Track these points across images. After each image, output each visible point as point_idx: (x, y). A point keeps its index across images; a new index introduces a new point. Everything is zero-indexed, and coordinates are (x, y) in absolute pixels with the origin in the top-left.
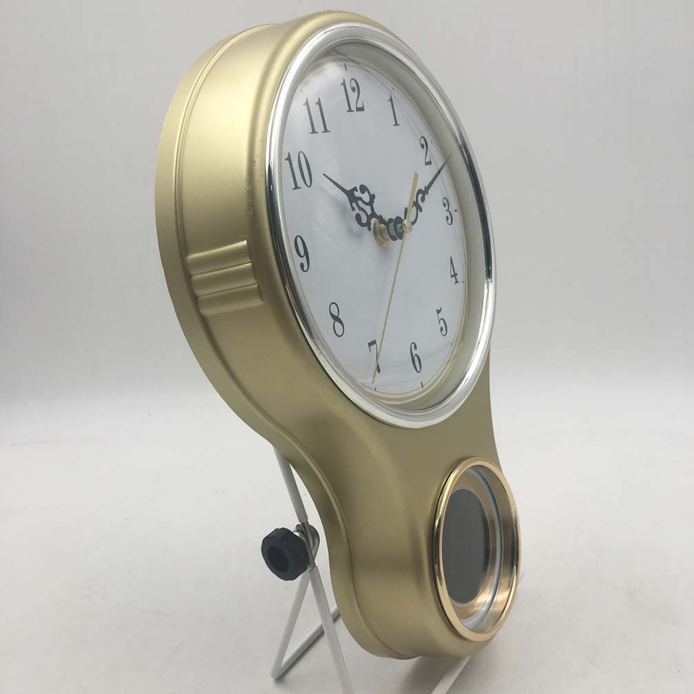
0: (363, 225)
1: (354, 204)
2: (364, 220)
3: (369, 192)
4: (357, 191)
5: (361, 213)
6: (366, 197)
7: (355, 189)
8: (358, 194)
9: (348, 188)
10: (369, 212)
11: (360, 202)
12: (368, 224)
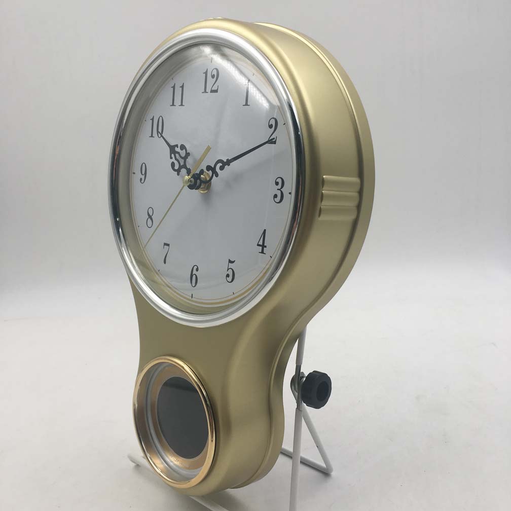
0: (175, 170)
1: (173, 155)
2: (177, 167)
3: (186, 151)
4: (178, 147)
5: (176, 162)
6: (183, 153)
7: (177, 146)
8: (178, 149)
9: (172, 144)
10: (182, 164)
11: (177, 155)
12: (178, 171)
